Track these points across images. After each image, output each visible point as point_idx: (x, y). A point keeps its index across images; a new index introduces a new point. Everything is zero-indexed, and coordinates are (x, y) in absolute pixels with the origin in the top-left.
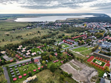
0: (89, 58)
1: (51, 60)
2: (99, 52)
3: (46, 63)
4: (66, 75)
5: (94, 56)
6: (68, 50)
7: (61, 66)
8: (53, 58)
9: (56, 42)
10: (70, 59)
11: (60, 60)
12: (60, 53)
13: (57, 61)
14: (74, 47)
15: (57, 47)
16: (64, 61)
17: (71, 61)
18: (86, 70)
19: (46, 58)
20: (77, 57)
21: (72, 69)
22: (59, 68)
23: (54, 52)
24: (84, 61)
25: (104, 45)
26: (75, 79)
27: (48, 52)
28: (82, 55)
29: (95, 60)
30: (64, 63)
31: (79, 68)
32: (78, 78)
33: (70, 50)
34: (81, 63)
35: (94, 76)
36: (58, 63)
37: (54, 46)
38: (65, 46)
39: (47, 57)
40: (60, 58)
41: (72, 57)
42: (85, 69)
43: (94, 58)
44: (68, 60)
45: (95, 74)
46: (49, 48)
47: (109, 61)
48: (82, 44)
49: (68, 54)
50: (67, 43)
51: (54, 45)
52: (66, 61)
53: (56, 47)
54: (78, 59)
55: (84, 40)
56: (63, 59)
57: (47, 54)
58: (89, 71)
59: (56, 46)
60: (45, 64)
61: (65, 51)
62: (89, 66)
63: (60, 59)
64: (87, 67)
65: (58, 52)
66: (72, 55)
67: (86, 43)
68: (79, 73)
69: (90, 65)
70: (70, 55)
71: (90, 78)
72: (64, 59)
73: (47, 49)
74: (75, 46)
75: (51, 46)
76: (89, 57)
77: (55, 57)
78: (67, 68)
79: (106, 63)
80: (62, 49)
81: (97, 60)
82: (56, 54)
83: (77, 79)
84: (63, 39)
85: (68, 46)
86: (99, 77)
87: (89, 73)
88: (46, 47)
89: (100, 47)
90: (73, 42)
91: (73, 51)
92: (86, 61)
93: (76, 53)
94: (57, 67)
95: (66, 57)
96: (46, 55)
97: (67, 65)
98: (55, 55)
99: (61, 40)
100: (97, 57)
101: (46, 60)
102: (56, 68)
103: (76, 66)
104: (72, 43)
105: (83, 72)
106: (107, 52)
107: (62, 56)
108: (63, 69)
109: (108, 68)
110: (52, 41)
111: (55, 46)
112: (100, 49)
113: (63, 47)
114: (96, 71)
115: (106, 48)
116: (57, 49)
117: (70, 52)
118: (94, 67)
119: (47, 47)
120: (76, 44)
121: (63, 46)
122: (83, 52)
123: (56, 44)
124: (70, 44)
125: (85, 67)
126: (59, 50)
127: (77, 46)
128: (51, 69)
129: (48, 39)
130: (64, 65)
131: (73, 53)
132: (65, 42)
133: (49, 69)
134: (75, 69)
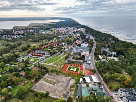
0: (63, 67)
1: (16, 83)
2: (72, 58)
3: (9, 90)
4: (41, 95)
5: (68, 64)
6: (39, 64)
7: (32, 87)
8: (19, 81)
9: (20, 57)
10: (43, 74)
11: (30, 79)
12: (29, 70)
13: (26, 82)
14: (45, 59)
15: (23, 64)
16: (36, 78)
17: (45, 77)
18: (64, 81)
19: (7, 83)
20: (50, 69)
21: (48, 86)
22: (31, 91)
23: (20, 71)
24: (59, 72)
25: (75, 50)
26: (53, 97)
27: (10, 74)
28: (56, 66)
29: (70, 68)
30: (36, 81)
31: (56, 81)
32: (56, 93)
33: (42, 63)
34: (56, 75)
35: (72, 85)
36: (27, 84)
37: (18, 63)
38: (34, 60)
39: (9, 81)
40: (29, 77)
41: (45, 71)
42: (62, 80)
43: (69, 66)
44: (41, 77)
45: (72, 82)
46: (9, 68)
47: (81, 65)
48: (55, 53)
49: (40, 69)
50: (36, 56)
51: (17, 61)
52: (38, 79)
53: (20, 64)
54: (52, 71)
55: (55, 48)
56: (34, 78)
57: (8, 77)
58: (66, 81)
59: (20, 62)
60: (7, 92)
61: (35, 66)
62: (65, 75)
63: (29, 79)
64: (64, 77)
65: (25, 71)
66: (45, 68)
67: (58, 51)
68: (56, 87)
69: (66, 75)
70: (42, 70)
71: (68, 89)
72: (35, 76)
73: (6, 71)
74: (46, 58)
75: (12, 64)
76: (64, 66)
77: (22, 77)
78: (41, 86)
79: (80, 68)
80: (31, 65)
81: (72, 67)
82: (23, 73)
83: (55, 96)
84: (30, 51)
85: (38, 59)
86: (77, 84)
87: (66, 83)
88: (3, 67)
89: (72, 53)
90: (43, 53)
91: (46, 64)
92: (62, 72)
93: (49, 65)
94: (28, 90)
95: (38, 73)
96: (7, 79)
97: (40, 83)
98: (22, 75)
99: (26, 53)
100: (71, 64)
101: (8, 85)
102: (27, 92)
103: (52, 80)
104: (42, 54)
105: (60, 84)
106: (79, 57)
107: (32, 73)
108: (36, 90)
109: (82, 72)
110: (13, 56)
111: (19, 62)
112: (72, 55)
113: (32, 61)
114: (73, 79)
115: (77, 52)
116: (23, 66)
117: (42, 66)
118: (70, 75)
119: (7, 67)
120: (47, 54)
121: (32, 60)
122: (56, 62)
123: (20, 60)
124: (40, 56)
125: (62, 78)
126: (26, 66)
127: (49, 57)
128: (18, 96)
129: (6, 55)
130: (36, 84)
131: (46, 66)
132: (32, 55)
133: (15, 98)
134: (52, 84)
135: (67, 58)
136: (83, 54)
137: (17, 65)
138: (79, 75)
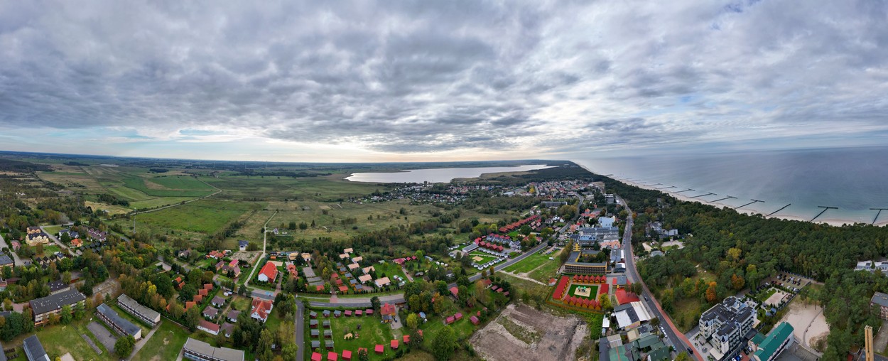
0: (555, 285)
2: (578, 258)
3: (421, 322)
5: (567, 277)
6: (492, 271)
7: (471, 336)
8: (444, 306)
9: (454, 245)
10: (502, 305)
11: (468, 312)
12: (467, 284)
13: (459, 315)
14: (509, 260)
15: (458, 264)
16: (482, 313)
17: (504, 314)
18: (556, 333)
19: (420, 302)
20: (521, 291)
21: (512, 344)
22: (467, 349)
23: (449, 281)
24: (544, 302)
25: (584, 237)
27: (428, 281)
28: (536, 281)
29: (573, 288)
30: (483, 322)
31: (535, 332)
33: (500, 270)
34: (537, 311)
35: (581, 345)
36: (460, 324)
37: (447, 260)
38: (482, 259)
39: (425, 298)
40: (466, 302)
41: (507, 296)
42: (551, 329)
43: (571, 283)
44: (494, 311)
45: (581, 334)
46: (430, 266)
47: (603, 278)
48: (533, 244)
49: (494, 288)
50: (487, 248)
51: (447, 256)
52: (488, 315)
53: (453, 263)
54: (526, 298)
55: (534, 231)
56: (477, 309)
57: (423, 289)
58: (563, 333)
59: (452, 259)
60: (416, 327)
61: (484, 275)
62: (561, 313)
63: (466, 309)
64: (556, 318)
65: (459, 283)
66: (506, 286)
67: (542, 241)
68: (535, 354)
69: (564, 311)
70: (499, 291)
72: (479, 306)
73: (424, 271)
74: (512, 256)
75: (436, 260)
76: (557, 282)
77: (451, 299)
78: (493, 343)
79: (600, 286)
80: (473, 271)
81: (577, 286)
82: (454, 289)
84: (475, 234)
85: (492, 259)
86: (595, 339)
87: (565, 340)
88: (420, 262)
89: (577, 245)
90: (504, 242)
91: (510, 273)
92: (552, 300)
93: (518, 279)
94: (459, 341)
95: (489, 299)
96: (422, 294)
97: (492, 332)
98: (451, 294)
99: (467, 237)
100: (576, 277)
101: (421, 310)
102: (456, 349)
103: (523, 326)
104: (503, 245)
105: (547, 342)
106: (594, 254)
107: (474, 294)
108: (478, 348)
109: (606, 297)
110: (441, 241)
111: (450, 259)
112: (577, 250)
113: (477, 262)
114: (582, 323)
115: (590, 242)
116: (457, 270)
117: (498, 280)
118: (574, 312)
119: (426, 263)
120: (514, 247)
121: (477, 258)
122: (537, 271)
123: (453, 254)
124: (496, 250)
125: (552, 320)
126: (463, 272)
127: (519, 254)
128: (435, 352)
129: (430, 235)
130: (481, 331)
131: (509, 281)
132: (480, 246)
133: (428, 352)
134: (523, 340)
135: (564, 258)
136: (604, 245)
137: (446, 265)
138: (598, 308)
